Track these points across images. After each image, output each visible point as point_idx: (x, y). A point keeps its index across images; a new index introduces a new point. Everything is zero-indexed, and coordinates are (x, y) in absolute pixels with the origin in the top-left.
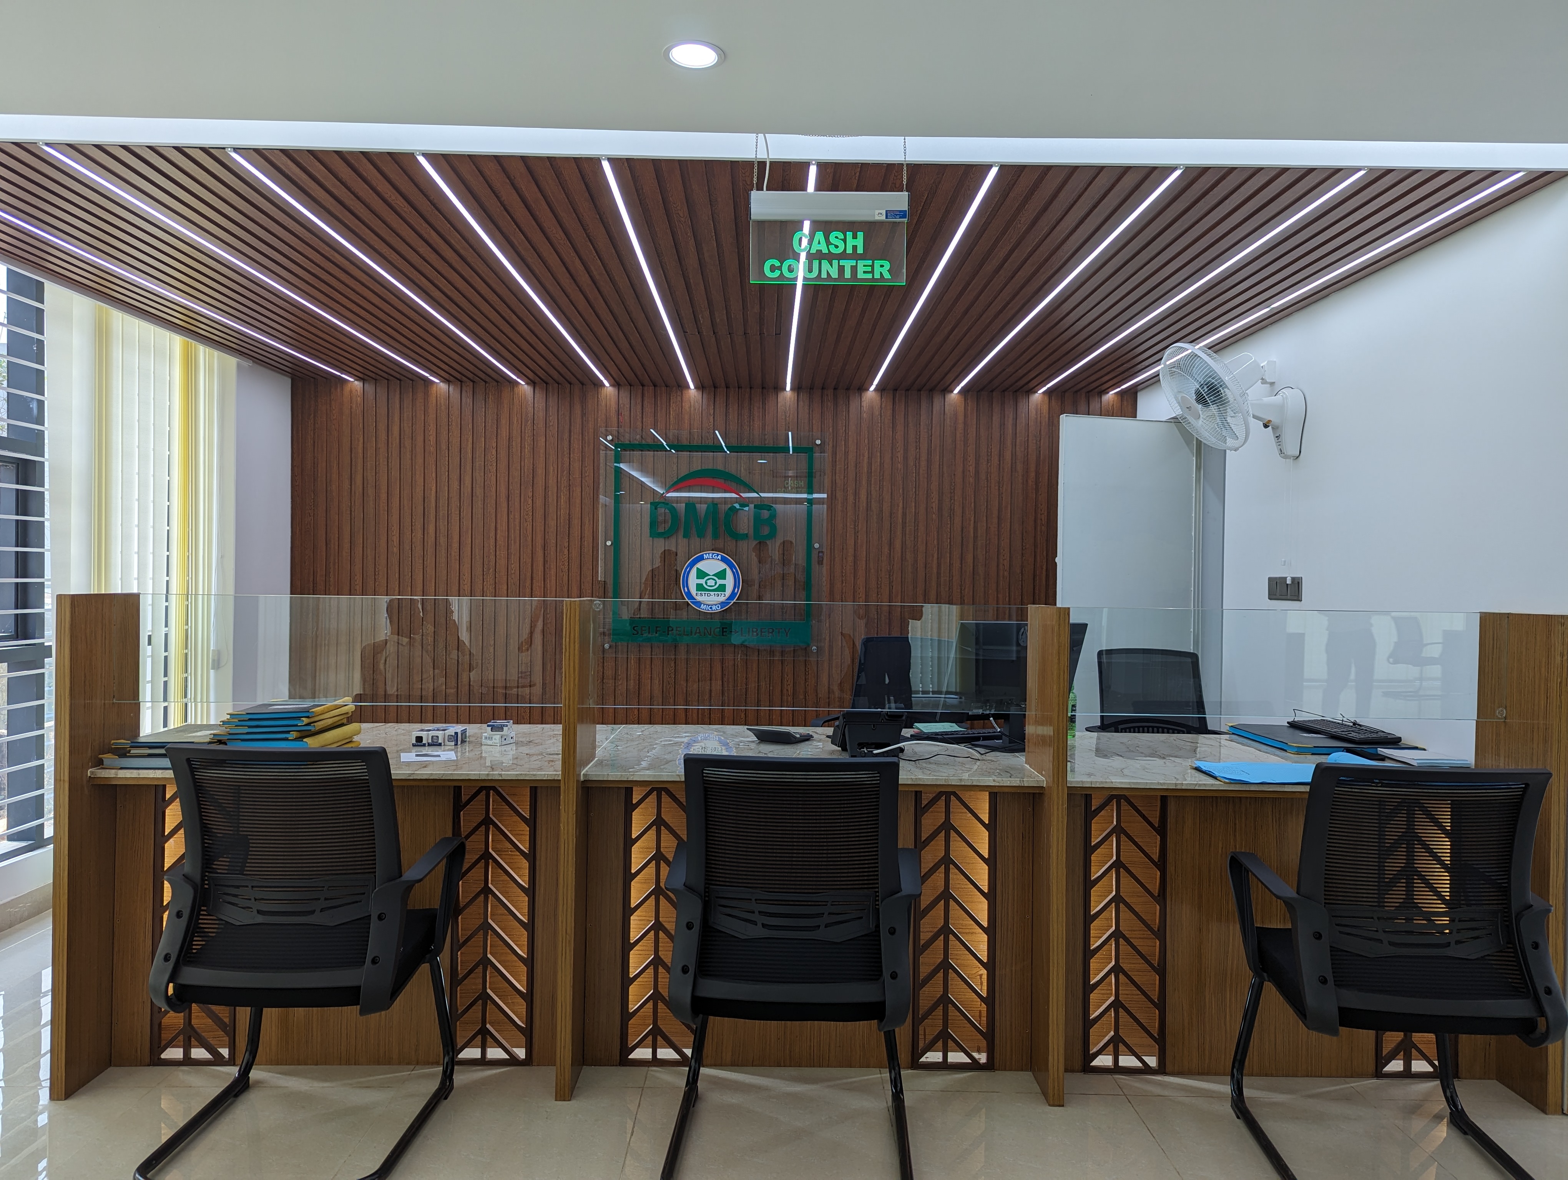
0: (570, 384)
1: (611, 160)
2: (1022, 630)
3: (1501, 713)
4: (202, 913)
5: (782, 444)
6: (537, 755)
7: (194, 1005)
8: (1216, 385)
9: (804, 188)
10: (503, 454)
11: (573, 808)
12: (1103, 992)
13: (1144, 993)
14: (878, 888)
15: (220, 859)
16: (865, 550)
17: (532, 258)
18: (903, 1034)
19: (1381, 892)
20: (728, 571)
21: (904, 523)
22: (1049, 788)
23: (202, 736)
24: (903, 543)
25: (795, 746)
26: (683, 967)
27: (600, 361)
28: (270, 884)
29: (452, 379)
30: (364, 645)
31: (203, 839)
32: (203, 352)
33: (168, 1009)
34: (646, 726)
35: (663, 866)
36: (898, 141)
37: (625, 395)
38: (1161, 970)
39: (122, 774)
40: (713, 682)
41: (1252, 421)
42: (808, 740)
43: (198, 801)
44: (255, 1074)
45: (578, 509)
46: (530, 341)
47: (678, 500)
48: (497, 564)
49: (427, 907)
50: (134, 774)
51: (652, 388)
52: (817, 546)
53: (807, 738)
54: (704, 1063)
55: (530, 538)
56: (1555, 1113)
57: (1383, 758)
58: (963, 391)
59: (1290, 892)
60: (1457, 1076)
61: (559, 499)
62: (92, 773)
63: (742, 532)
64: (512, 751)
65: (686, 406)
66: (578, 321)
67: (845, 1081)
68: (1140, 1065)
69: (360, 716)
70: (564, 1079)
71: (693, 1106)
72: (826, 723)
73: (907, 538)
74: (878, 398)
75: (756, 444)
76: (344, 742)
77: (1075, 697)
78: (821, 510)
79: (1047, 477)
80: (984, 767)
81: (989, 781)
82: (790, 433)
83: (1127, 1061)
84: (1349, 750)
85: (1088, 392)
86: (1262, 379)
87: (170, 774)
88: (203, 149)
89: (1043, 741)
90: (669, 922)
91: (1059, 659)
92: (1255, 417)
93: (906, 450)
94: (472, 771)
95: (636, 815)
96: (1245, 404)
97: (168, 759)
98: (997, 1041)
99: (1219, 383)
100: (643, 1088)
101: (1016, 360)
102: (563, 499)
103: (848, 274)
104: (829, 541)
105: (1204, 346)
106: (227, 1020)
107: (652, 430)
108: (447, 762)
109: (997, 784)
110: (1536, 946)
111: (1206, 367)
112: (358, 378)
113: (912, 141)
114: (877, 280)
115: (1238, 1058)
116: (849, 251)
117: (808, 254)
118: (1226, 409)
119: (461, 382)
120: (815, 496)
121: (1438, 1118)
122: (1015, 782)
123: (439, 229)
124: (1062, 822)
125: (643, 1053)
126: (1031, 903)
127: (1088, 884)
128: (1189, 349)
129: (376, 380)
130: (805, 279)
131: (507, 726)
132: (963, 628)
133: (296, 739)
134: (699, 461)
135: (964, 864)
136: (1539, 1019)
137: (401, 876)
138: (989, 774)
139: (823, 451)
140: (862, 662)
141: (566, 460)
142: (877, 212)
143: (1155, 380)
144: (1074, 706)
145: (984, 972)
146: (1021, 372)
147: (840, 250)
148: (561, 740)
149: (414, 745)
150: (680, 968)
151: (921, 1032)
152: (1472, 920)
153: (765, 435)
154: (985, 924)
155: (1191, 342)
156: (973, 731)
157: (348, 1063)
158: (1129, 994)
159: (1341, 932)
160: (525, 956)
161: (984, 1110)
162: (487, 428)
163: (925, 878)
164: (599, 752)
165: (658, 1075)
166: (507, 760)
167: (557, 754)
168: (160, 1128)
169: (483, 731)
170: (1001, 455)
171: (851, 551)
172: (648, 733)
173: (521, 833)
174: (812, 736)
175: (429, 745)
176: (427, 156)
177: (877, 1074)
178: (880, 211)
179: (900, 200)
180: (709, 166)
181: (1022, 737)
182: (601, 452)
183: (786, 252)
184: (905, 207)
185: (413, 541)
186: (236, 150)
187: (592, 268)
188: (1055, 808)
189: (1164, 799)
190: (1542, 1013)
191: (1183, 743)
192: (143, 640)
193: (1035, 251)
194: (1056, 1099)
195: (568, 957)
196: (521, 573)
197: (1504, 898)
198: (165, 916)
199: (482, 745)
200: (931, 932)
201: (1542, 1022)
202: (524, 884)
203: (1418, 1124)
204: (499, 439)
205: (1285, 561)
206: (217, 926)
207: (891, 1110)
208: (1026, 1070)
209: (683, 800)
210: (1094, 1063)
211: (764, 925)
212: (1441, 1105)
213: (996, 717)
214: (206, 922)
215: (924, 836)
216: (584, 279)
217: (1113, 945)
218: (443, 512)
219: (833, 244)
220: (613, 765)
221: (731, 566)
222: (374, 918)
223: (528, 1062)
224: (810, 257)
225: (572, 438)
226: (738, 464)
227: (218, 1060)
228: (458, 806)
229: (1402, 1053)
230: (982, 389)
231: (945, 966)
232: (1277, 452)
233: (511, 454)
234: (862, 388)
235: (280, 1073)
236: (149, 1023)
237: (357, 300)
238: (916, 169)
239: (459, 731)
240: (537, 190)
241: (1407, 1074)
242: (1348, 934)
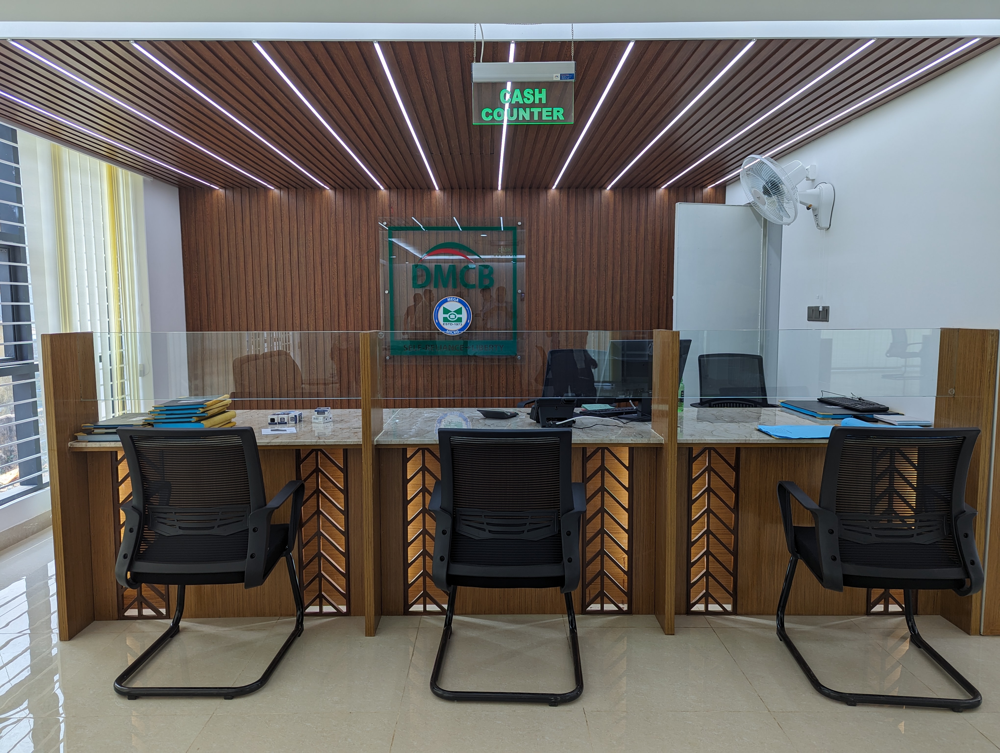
0: (359, 188)
1: (380, 43)
2: (650, 345)
3: (952, 391)
4: (145, 529)
5: (496, 225)
6: (346, 429)
7: (143, 585)
8: (776, 182)
9: (507, 60)
10: (317, 235)
11: (370, 462)
12: (699, 566)
13: (724, 567)
14: (559, 507)
15: (154, 496)
16: (550, 293)
17: (331, 108)
18: (576, 595)
19: (873, 504)
20: (463, 309)
21: (575, 275)
22: (666, 444)
23: (138, 421)
24: (575, 288)
25: (507, 420)
26: (441, 557)
27: (377, 173)
28: (185, 511)
29: (282, 186)
30: (234, 359)
31: (143, 485)
32: (121, 172)
33: (127, 586)
34: (414, 409)
35: (427, 496)
36: (567, 26)
37: (394, 195)
38: (735, 553)
39: (90, 445)
40: (456, 378)
41: (799, 205)
42: (515, 416)
43: (139, 461)
44: (183, 624)
45: (366, 271)
46: (332, 162)
47: (430, 261)
48: (316, 306)
49: (283, 523)
50: (97, 445)
51: (411, 190)
52: (519, 291)
53: (514, 415)
54: (455, 613)
55: (336, 290)
56: (975, 634)
57: (876, 421)
58: (614, 188)
59: (815, 505)
60: (916, 613)
61: (354, 264)
62: (71, 445)
63: (471, 284)
64: (331, 426)
65: (434, 201)
66: (362, 148)
67: (541, 622)
68: (721, 609)
69: (234, 406)
70: (371, 624)
71: (449, 638)
72: (526, 405)
73: (578, 285)
74: (558, 194)
75: (479, 226)
76: (226, 423)
77: (684, 386)
78: (522, 266)
79: (667, 244)
80: (626, 432)
81: (629, 440)
82: (501, 218)
83: (713, 607)
84: (856, 417)
85: (694, 187)
86: (807, 177)
87: (120, 444)
88: (115, 42)
89: (662, 414)
90: (432, 529)
91: (672, 364)
92: (801, 203)
93: (576, 228)
94: (306, 440)
95: (409, 465)
96: (795, 194)
97: (118, 435)
98: (634, 597)
99: (778, 181)
100: (418, 628)
101: (647, 167)
102: (356, 264)
103: (536, 118)
104: (528, 288)
105: (769, 156)
106: (163, 592)
107: (413, 218)
108: (290, 435)
109: (634, 442)
110: (966, 536)
111: (770, 170)
112: (222, 187)
113: (578, 27)
114: (555, 121)
115: (782, 604)
116: (537, 101)
117: (510, 104)
118: (783, 198)
119: (288, 188)
120: (519, 257)
121: (904, 638)
122: (645, 441)
123: (271, 91)
124: (674, 465)
125: (418, 608)
126: (655, 514)
127: (690, 502)
128: (759, 158)
129: (233, 188)
130: (508, 121)
131: (327, 411)
132: (613, 345)
133: (196, 422)
134: (443, 237)
135: (613, 491)
136: (966, 579)
137: (266, 505)
138: (629, 436)
139: (522, 229)
140: (550, 364)
141: (358, 238)
142: (555, 75)
143: (737, 179)
144: (682, 392)
145: (626, 556)
146: (650, 175)
147: (531, 101)
148: (361, 419)
149: (269, 424)
150: (439, 557)
151: (587, 592)
152: (928, 521)
153: (485, 219)
154: (626, 527)
155: (760, 154)
156: (619, 408)
157: (239, 616)
158: (715, 567)
159: (845, 529)
160: (344, 551)
161: (626, 638)
162: (306, 218)
163: (588, 500)
164: (385, 426)
165: (427, 620)
166: (328, 432)
167: (359, 428)
168: (127, 656)
169: (312, 414)
170: (637, 230)
171: (542, 294)
172: (415, 414)
173: (339, 477)
174: (518, 414)
175: (279, 423)
176: (260, 42)
177: (561, 618)
178: (557, 75)
179: (569, 67)
180: (444, 45)
181: (650, 413)
182: (380, 231)
183: (496, 104)
184: (573, 71)
185: (262, 292)
186: (136, 41)
187: (370, 113)
188: (670, 456)
189: (738, 450)
190: (968, 576)
191: (751, 413)
192: (97, 359)
193: (659, 96)
194: (670, 631)
195: (370, 552)
196: (332, 312)
197: (948, 507)
198: (123, 530)
199: (312, 423)
200: (593, 532)
201: (967, 581)
202: (341, 508)
203: (891, 642)
204: (314, 226)
205: (818, 296)
206: (154, 537)
207: (569, 638)
208: (652, 614)
209: (438, 455)
210: (693, 609)
211: (490, 531)
212: (906, 631)
213: (633, 400)
214: (149, 534)
215: (588, 475)
216: (365, 121)
217: (706, 539)
218: (280, 273)
219: (526, 98)
220: (394, 435)
221: (465, 306)
222: (251, 531)
223: (348, 614)
224: (512, 106)
225: (361, 224)
226: (468, 239)
227: (160, 616)
228: (299, 461)
229: (883, 600)
230: (625, 187)
231: (602, 553)
232: (815, 226)
233: (322, 235)
234: (548, 187)
235: (198, 623)
236: (116, 595)
237: (219, 137)
238: (580, 44)
239: (297, 414)
240: (333, 64)
241: (886, 613)
242: (850, 530)
